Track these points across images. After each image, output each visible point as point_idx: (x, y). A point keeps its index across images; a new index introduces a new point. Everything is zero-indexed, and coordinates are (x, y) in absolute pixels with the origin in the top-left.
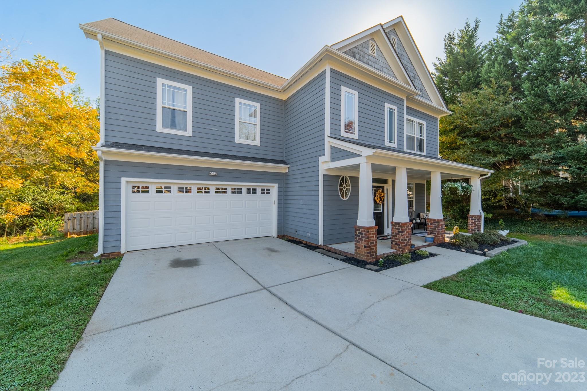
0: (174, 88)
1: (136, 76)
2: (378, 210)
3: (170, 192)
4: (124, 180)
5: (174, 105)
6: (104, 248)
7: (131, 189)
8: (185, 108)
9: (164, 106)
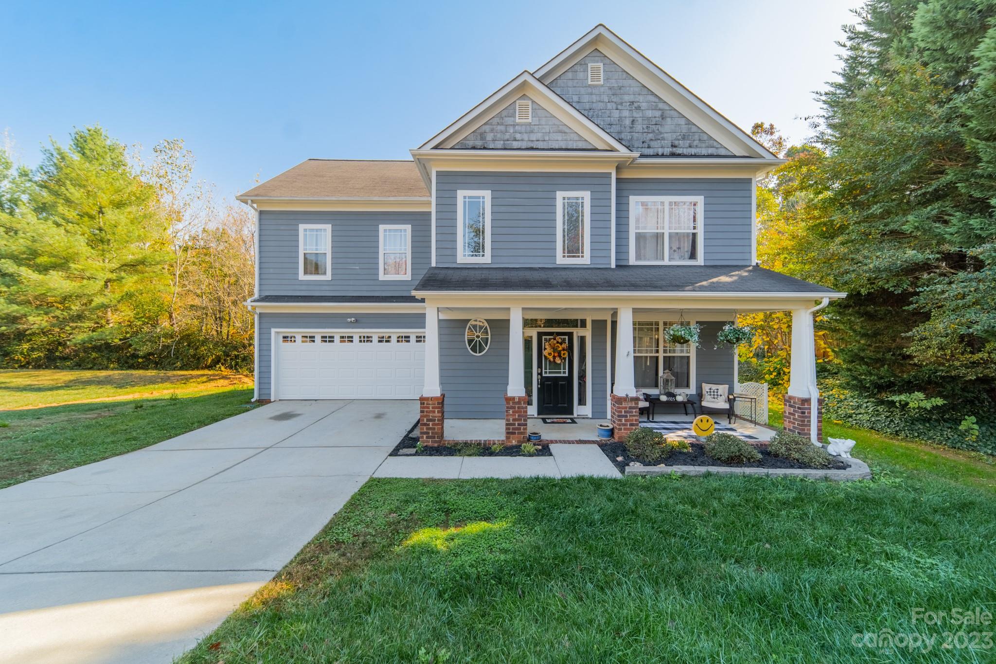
0: (317, 230)
1: (282, 227)
2: (560, 373)
3: (314, 341)
4: (273, 331)
5: (317, 250)
6: (260, 395)
7: (281, 339)
8: (326, 250)
9: (306, 252)
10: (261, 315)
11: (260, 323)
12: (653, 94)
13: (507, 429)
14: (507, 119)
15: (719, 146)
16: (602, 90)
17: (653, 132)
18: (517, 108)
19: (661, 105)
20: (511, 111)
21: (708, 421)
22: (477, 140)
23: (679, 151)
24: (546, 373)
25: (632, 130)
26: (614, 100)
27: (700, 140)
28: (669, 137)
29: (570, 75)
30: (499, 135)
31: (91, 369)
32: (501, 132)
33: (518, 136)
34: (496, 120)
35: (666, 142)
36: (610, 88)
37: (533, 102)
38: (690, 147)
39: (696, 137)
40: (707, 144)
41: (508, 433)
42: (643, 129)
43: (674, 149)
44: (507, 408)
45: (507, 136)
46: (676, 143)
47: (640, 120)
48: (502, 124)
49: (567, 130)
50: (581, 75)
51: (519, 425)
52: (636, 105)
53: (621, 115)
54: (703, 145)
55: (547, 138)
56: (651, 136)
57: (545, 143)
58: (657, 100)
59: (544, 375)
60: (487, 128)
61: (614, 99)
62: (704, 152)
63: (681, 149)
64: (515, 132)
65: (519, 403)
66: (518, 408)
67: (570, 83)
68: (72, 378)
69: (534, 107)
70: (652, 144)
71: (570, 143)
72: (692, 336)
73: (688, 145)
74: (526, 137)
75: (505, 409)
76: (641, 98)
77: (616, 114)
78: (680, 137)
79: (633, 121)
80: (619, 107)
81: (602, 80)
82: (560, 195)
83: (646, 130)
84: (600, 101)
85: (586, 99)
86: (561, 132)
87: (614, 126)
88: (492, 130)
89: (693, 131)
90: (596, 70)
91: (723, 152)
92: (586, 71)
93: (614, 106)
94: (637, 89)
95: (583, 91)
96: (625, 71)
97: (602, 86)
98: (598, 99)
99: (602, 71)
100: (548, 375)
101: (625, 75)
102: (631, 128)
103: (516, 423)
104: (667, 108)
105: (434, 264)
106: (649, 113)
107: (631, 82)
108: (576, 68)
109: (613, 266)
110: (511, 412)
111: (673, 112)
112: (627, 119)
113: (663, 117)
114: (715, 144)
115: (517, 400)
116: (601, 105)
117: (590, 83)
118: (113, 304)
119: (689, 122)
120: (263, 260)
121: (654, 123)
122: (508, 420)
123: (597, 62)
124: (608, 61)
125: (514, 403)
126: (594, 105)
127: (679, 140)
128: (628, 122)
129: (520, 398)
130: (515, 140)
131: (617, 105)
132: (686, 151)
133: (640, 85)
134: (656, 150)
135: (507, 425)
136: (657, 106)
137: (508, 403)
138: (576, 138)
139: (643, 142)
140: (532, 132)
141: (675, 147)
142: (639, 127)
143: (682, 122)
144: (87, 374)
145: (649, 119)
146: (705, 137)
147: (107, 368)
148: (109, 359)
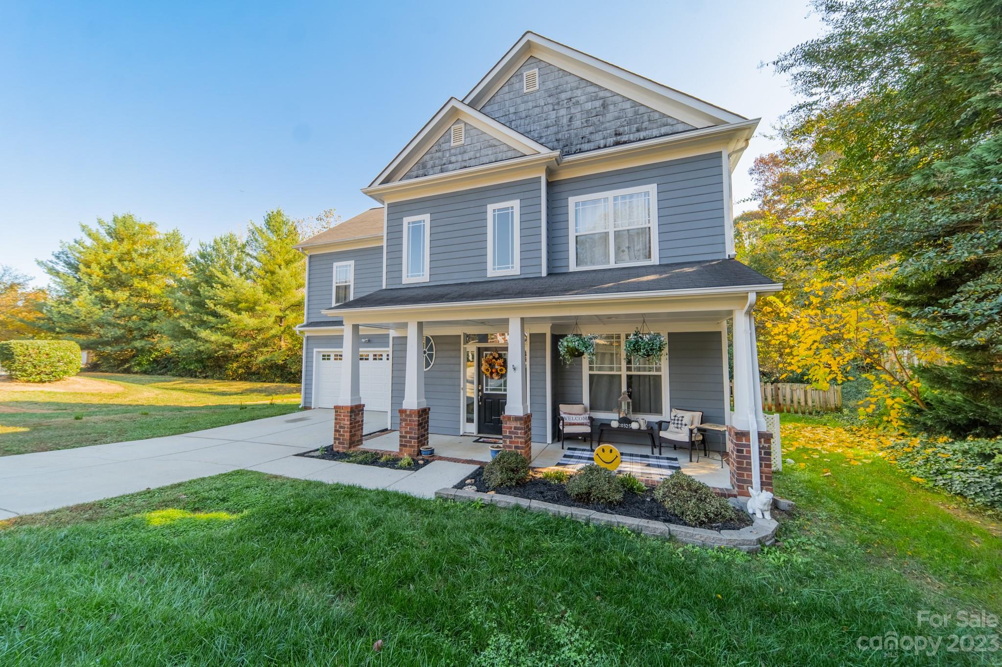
0: (344, 266)
1: (323, 267)
4: (315, 350)
5: (342, 282)
7: (321, 357)
8: (350, 282)
9: (337, 285)
10: (308, 338)
11: (307, 344)
12: (592, 84)
13: (401, 441)
14: (443, 145)
15: (675, 122)
16: (538, 94)
17: (593, 124)
18: (452, 134)
19: (602, 94)
20: (447, 137)
21: (611, 451)
22: (419, 169)
23: (625, 138)
24: (487, 390)
25: (570, 128)
26: (550, 102)
27: (649, 121)
28: (612, 126)
29: (506, 89)
30: (437, 162)
31: (265, 381)
32: (439, 158)
33: (453, 159)
34: (436, 148)
35: (608, 131)
36: (546, 91)
37: (466, 124)
38: (638, 131)
39: (646, 117)
40: (659, 123)
41: (401, 445)
42: (582, 123)
43: (619, 137)
44: (401, 420)
45: (444, 161)
46: (621, 130)
47: (579, 116)
48: (440, 150)
49: (497, 143)
50: (517, 86)
51: (410, 438)
52: (574, 100)
53: (558, 115)
54: (655, 125)
55: (478, 155)
56: (591, 129)
57: (477, 160)
58: (597, 90)
59: (485, 392)
60: (427, 157)
61: (550, 100)
62: (655, 132)
63: (627, 136)
64: (451, 156)
65: (410, 415)
66: (410, 421)
67: (507, 97)
68: (248, 387)
69: (467, 128)
70: (593, 137)
71: (500, 155)
72: (586, 348)
73: (635, 129)
74: (460, 158)
75: (399, 422)
76: (579, 92)
77: (553, 115)
78: (625, 123)
79: (571, 118)
80: (556, 107)
81: (537, 85)
82: (490, 208)
83: (586, 125)
84: (536, 107)
85: (522, 107)
86: (491, 146)
87: (551, 128)
88: (432, 158)
89: (640, 112)
90: (531, 78)
91: (680, 127)
92: (521, 80)
93: (551, 107)
94: (574, 85)
95: (519, 100)
96: (561, 70)
97: (538, 91)
98: (534, 104)
99: (537, 76)
100: (489, 392)
101: (561, 73)
102: (569, 126)
103: (408, 436)
104: (608, 94)
105: (384, 287)
106: (589, 106)
107: (568, 78)
108: (512, 80)
109: (544, 274)
110: (404, 424)
111: (616, 98)
112: (565, 117)
113: (604, 106)
114: (670, 121)
115: (408, 413)
116: (537, 110)
117: (525, 91)
118: (279, 334)
119: (635, 104)
120: (312, 294)
121: (594, 114)
122: (401, 432)
123: (533, 68)
124: (544, 64)
125: (406, 415)
126: (531, 112)
127: (624, 126)
128: (565, 121)
129: (411, 410)
130: (451, 163)
131: (553, 105)
132: (632, 137)
133: (577, 79)
134: (597, 144)
135: (401, 437)
136: (597, 96)
137: (401, 415)
138: (505, 149)
139: (582, 138)
140: (465, 152)
141: (620, 134)
142: (577, 123)
143: (627, 105)
144: (258, 385)
145: (588, 112)
146: (657, 116)
147: (273, 381)
148: (275, 375)
